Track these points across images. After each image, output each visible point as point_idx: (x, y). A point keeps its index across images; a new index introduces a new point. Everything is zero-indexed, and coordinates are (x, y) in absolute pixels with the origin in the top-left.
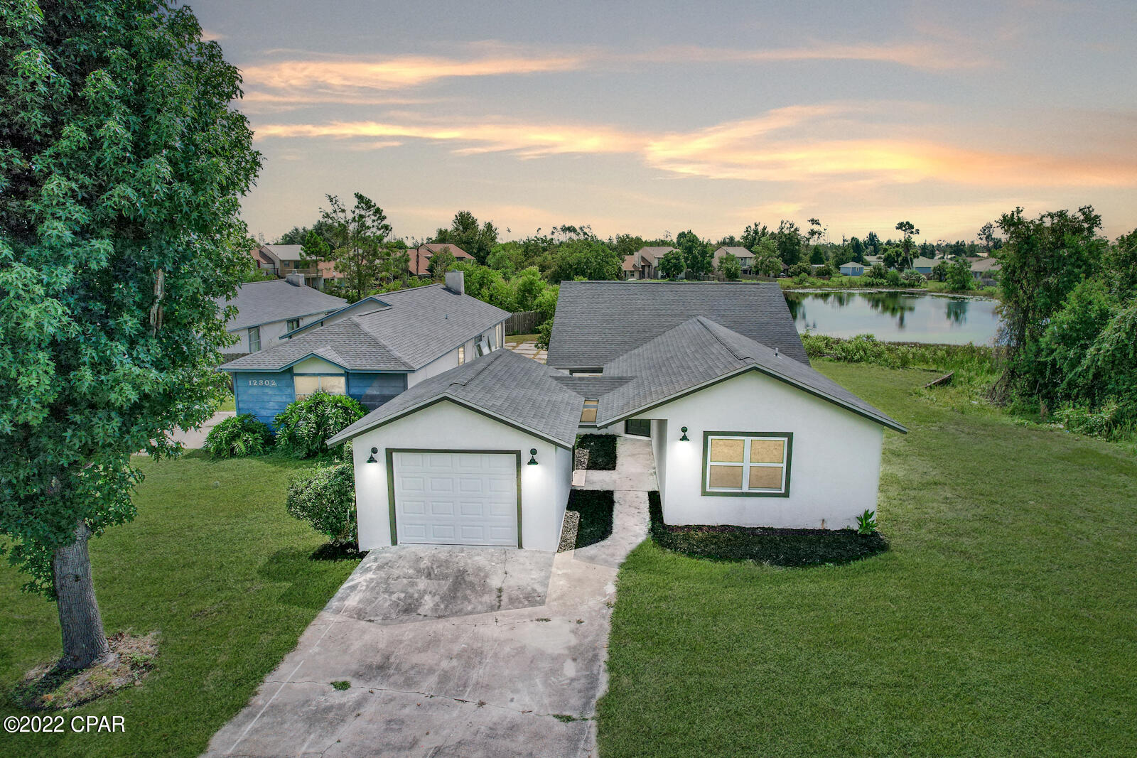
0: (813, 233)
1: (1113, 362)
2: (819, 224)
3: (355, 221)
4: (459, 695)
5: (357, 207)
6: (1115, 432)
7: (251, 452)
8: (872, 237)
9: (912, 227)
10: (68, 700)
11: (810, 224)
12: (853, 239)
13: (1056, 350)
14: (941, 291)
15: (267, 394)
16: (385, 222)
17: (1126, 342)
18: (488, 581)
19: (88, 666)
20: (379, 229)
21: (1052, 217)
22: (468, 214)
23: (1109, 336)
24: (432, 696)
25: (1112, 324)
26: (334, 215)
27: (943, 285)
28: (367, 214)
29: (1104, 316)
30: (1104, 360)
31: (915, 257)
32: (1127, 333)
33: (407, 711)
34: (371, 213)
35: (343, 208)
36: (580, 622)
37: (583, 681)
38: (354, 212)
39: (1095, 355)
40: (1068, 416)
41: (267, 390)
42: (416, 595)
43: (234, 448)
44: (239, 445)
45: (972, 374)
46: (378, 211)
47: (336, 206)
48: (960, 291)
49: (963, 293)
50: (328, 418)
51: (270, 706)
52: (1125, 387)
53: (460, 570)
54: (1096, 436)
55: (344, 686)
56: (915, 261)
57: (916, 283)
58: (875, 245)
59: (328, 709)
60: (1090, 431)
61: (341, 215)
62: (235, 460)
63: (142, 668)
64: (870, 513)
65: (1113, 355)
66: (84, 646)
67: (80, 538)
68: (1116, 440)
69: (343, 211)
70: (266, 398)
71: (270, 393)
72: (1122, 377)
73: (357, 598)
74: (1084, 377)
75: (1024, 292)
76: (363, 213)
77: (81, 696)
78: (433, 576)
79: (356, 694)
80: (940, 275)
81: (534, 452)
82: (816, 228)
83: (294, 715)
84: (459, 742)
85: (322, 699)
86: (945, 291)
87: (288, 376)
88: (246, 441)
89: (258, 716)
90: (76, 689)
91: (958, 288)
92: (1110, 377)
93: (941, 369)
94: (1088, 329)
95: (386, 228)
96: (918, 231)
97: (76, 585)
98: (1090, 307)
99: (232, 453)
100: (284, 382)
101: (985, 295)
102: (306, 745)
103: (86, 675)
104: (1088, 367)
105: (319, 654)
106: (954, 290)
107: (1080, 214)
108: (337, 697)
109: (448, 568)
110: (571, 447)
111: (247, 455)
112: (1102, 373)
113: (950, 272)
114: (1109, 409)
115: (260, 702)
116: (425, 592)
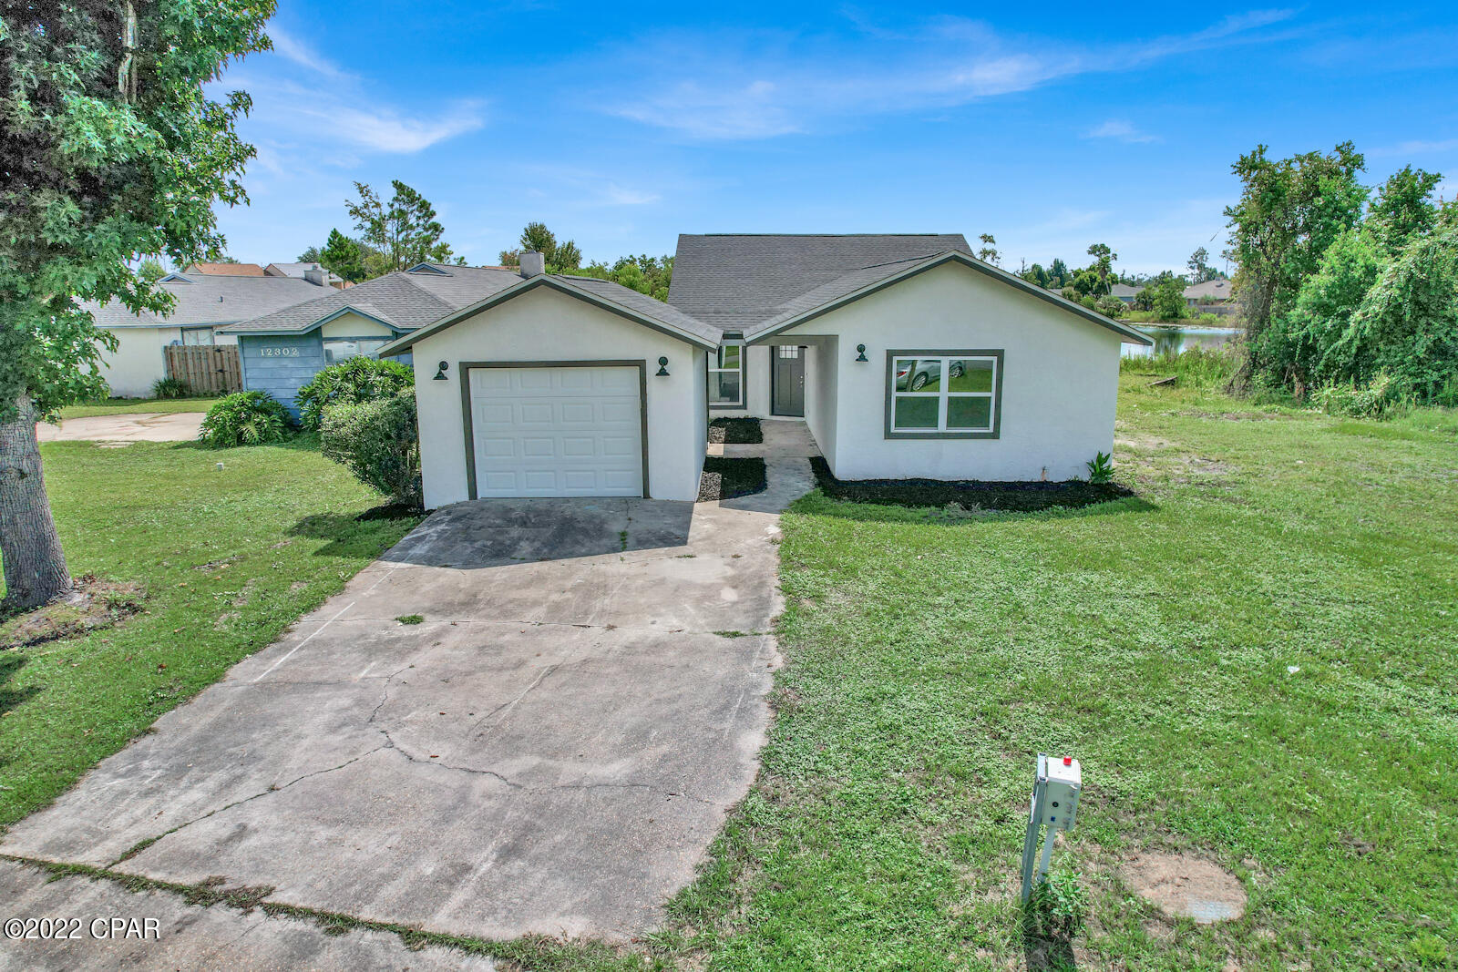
0: (985, 253)
1: (1382, 331)
2: (993, 242)
3: (394, 218)
4: (579, 621)
5: (396, 199)
6: (1388, 410)
7: (266, 439)
8: (1058, 267)
9: (1108, 251)
10: (17, 638)
11: (981, 241)
12: (1034, 267)
13: (1310, 321)
14: (1147, 320)
15: (285, 367)
16: (434, 220)
17: (1400, 300)
18: (606, 526)
19: (45, 604)
20: (426, 230)
21: (1302, 161)
22: (542, 227)
23: (1379, 293)
24: (540, 624)
25: (1382, 279)
26: (365, 211)
27: (1149, 314)
28: (410, 209)
29: (1371, 272)
30: (1372, 328)
31: (1113, 283)
32: (1401, 289)
33: (507, 637)
34: (415, 207)
35: (376, 201)
36: (737, 556)
37: (748, 603)
38: (392, 206)
39: (1360, 323)
40: (1327, 396)
41: (285, 362)
42: (508, 542)
43: (242, 433)
44: (250, 430)
45: (1201, 377)
46: (424, 206)
47: (367, 197)
48: (1172, 320)
49: (1175, 322)
50: (373, 386)
51: (310, 640)
52: (1398, 359)
53: (566, 518)
54: (1364, 417)
55: (415, 620)
56: (1114, 287)
57: (1116, 313)
58: (1061, 276)
59: (398, 640)
60: (1356, 412)
61: (375, 210)
62: (245, 448)
63: (124, 608)
64: (1103, 456)
65: (1384, 321)
66: (37, 575)
67: (24, 418)
68: (1389, 418)
69: (378, 205)
70: (285, 373)
71: (290, 365)
72: (1393, 347)
73: (426, 547)
74: (1345, 353)
75: (1269, 259)
76: (404, 207)
77: (35, 633)
78: (529, 524)
79: (432, 628)
80: (1145, 304)
81: (663, 361)
82: (989, 246)
83: (346, 647)
84: (585, 661)
85: (384, 633)
86: (1152, 320)
87: (314, 342)
88: (259, 424)
89: (295, 650)
90: (27, 627)
91: (1169, 317)
92: (1378, 350)
93: (1159, 373)
94: (1351, 291)
95: (436, 228)
96: (1115, 256)
97: (21, 485)
98: (1353, 264)
99: (240, 440)
100: (309, 351)
101: (1202, 324)
102: (365, 672)
103: (43, 612)
104: (1351, 341)
105: (376, 595)
106: (1164, 319)
107: (1338, 153)
108: (407, 631)
109: (549, 516)
110: (715, 347)
111: (261, 442)
112: (1369, 346)
113: (1160, 297)
114: (1380, 383)
115: (296, 638)
116: (520, 539)
